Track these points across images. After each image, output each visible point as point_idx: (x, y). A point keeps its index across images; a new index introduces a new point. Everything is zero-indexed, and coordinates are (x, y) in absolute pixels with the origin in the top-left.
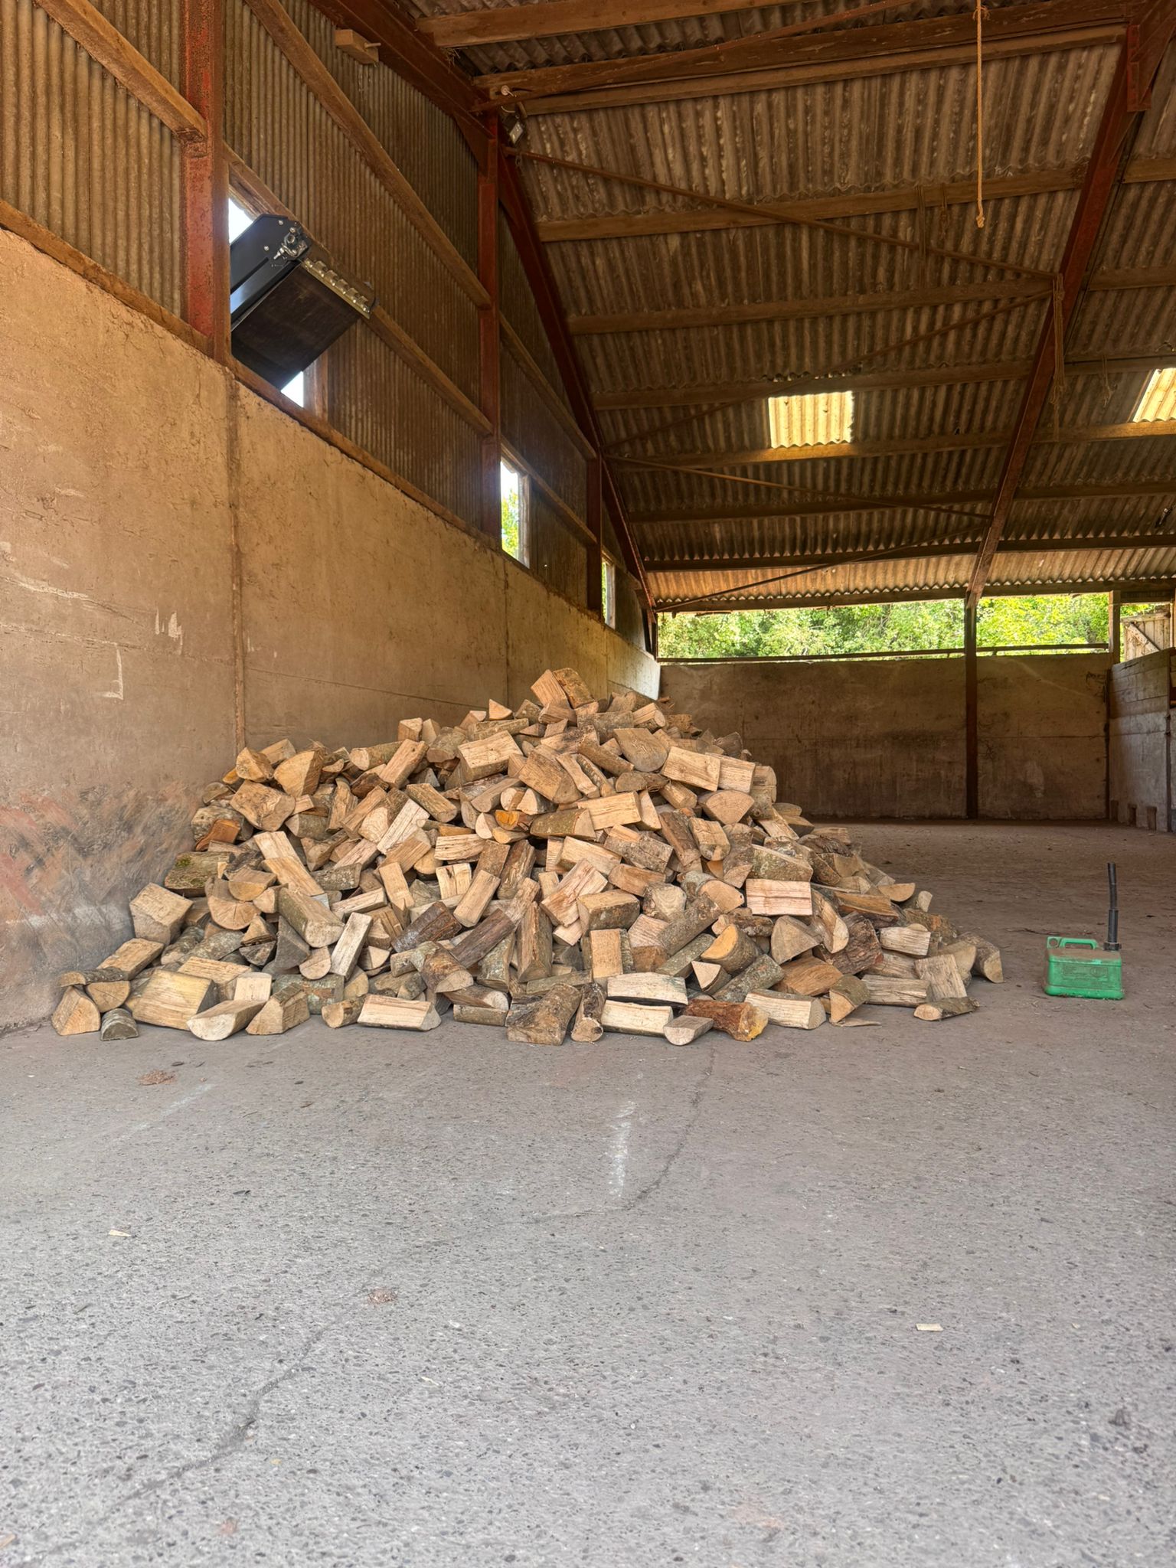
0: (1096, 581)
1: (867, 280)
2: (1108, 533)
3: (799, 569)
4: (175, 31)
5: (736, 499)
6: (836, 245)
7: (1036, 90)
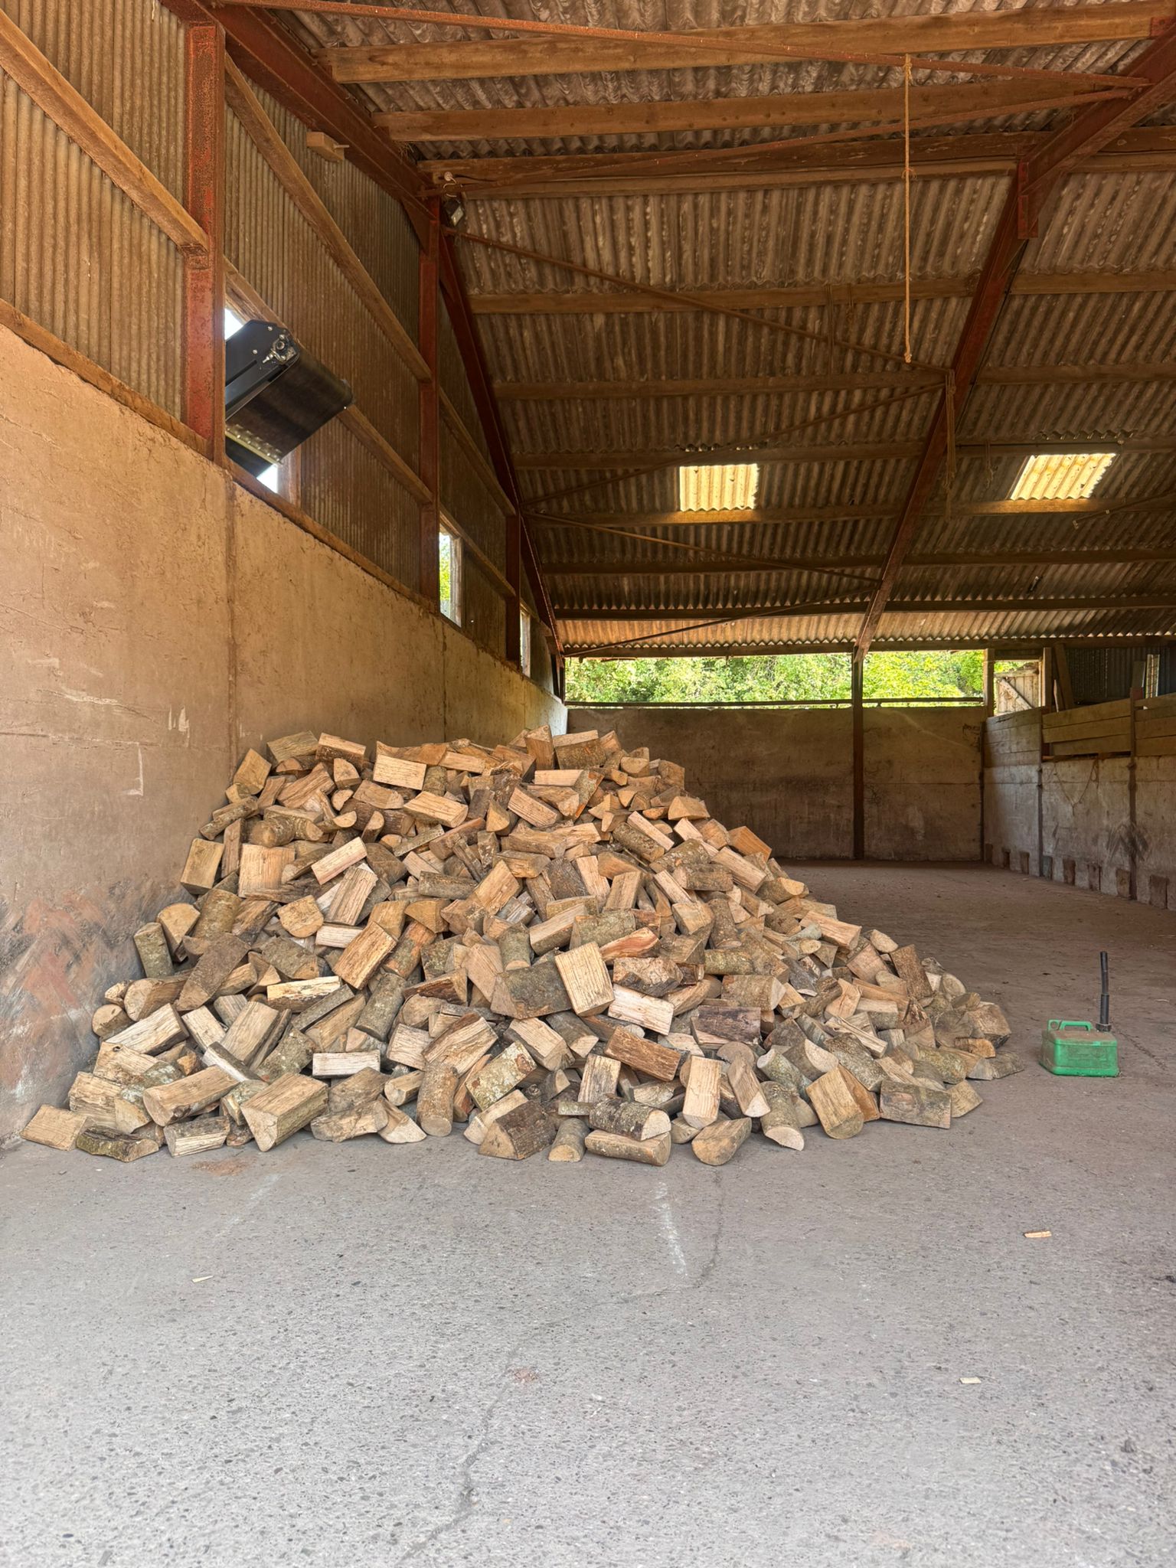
0: (972, 639)
1: (777, 364)
2: (985, 596)
3: (701, 622)
4: (180, 150)
5: (644, 555)
6: (750, 332)
7: (936, 209)
